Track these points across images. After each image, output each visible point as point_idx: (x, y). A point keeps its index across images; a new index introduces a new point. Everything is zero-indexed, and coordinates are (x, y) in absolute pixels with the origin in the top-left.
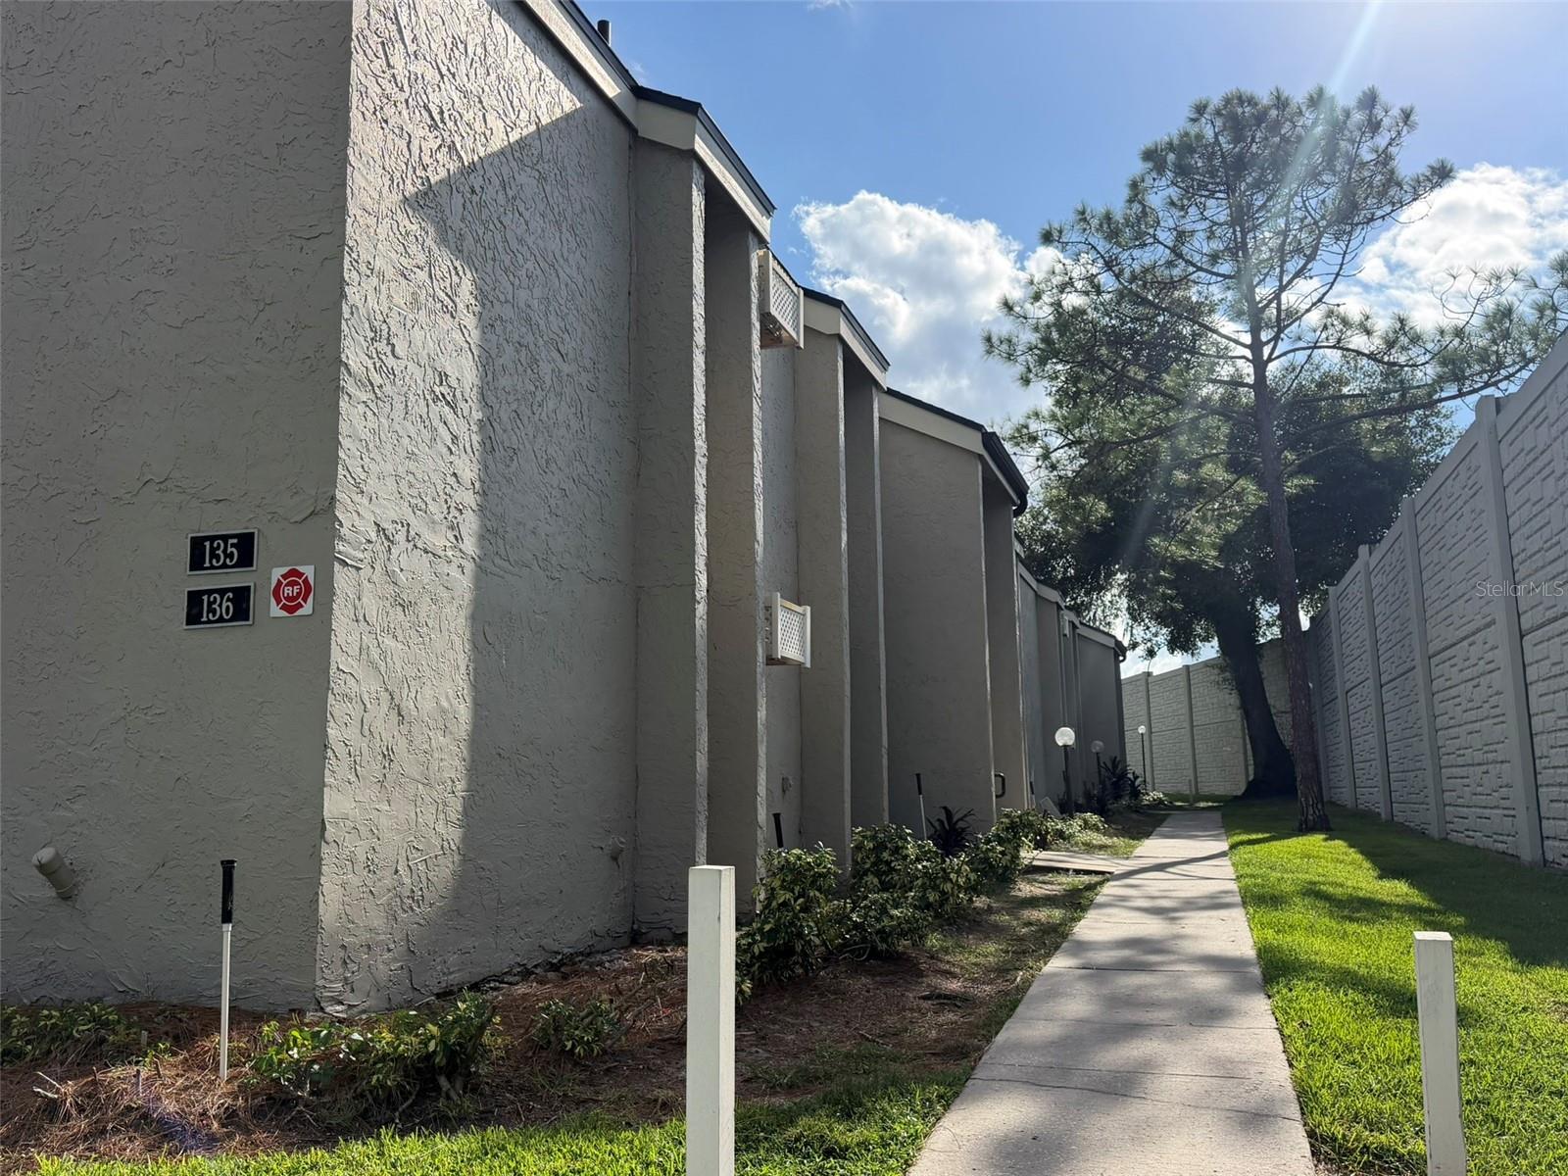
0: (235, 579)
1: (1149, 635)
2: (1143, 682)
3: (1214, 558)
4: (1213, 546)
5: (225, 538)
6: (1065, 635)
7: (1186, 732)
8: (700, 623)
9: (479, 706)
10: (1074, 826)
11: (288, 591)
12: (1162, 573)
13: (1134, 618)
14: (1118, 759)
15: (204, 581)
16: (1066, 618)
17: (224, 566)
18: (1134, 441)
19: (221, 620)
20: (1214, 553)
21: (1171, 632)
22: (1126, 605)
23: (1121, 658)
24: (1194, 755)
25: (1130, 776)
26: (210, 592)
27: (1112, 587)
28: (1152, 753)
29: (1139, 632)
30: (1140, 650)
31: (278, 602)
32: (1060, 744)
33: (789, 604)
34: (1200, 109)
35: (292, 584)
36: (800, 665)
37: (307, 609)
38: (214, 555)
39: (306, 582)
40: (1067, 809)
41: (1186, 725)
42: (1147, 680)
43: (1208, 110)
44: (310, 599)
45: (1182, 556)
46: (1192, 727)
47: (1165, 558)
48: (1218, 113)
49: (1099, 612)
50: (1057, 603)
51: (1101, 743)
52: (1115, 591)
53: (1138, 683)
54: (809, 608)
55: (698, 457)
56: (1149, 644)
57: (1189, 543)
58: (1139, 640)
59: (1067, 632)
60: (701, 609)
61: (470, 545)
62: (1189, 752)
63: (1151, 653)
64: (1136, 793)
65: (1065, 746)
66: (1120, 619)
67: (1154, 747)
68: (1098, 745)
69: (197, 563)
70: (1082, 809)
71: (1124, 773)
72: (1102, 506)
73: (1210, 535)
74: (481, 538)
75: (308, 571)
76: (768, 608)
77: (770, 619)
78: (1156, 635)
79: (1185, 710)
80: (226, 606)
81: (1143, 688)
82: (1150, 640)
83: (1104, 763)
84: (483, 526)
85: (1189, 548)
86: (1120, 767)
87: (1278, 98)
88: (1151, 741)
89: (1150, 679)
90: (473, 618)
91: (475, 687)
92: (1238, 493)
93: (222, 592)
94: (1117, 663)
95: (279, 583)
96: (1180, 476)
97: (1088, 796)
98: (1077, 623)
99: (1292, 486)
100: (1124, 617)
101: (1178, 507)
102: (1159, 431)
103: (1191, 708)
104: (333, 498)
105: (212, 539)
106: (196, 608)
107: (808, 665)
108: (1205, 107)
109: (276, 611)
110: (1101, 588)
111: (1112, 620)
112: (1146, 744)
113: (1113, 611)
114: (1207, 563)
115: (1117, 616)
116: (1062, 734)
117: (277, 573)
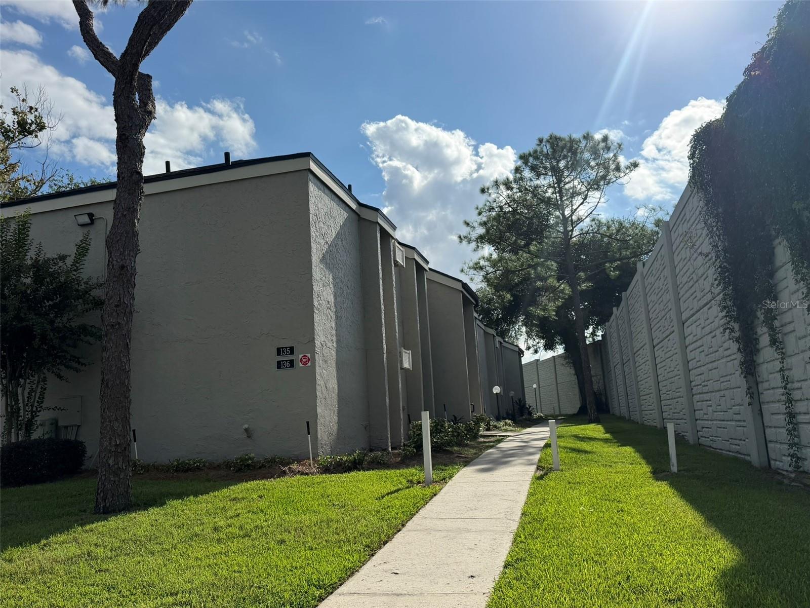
0: (290, 357)
1: (535, 343)
2: (535, 364)
3: (554, 315)
4: (554, 310)
5: (286, 348)
6: (497, 347)
7: (554, 386)
8: (385, 359)
9: (339, 386)
10: (501, 424)
11: (304, 360)
12: (534, 322)
13: (528, 336)
14: (521, 399)
15: (281, 358)
16: (497, 340)
17: (286, 354)
18: (520, 270)
19: (287, 367)
20: (554, 313)
21: (546, 341)
22: (525, 330)
23: (522, 355)
24: (558, 397)
25: (527, 406)
26: (283, 361)
27: (519, 322)
28: (540, 397)
29: (531, 342)
30: (532, 350)
31: (301, 363)
32: (495, 393)
33: (405, 351)
34: (541, 141)
35: (305, 358)
36: (409, 369)
37: (309, 364)
38: (283, 352)
39: (308, 358)
40: (498, 419)
41: (555, 383)
42: (537, 363)
43: (544, 141)
44: (310, 362)
45: (542, 315)
46: (557, 384)
47: (535, 315)
48: (548, 141)
49: (513, 333)
50: (493, 335)
51: (513, 392)
52: (520, 324)
53: (533, 365)
54: (410, 351)
55: (382, 311)
56: (535, 347)
57: (544, 310)
58: (531, 346)
59: (498, 346)
60: (385, 355)
61: (335, 345)
62: (556, 396)
63: (536, 352)
64: (530, 413)
65: (497, 394)
66: (522, 336)
67: (541, 394)
68: (512, 393)
69: (279, 354)
70: (505, 419)
71: (525, 404)
72: (508, 296)
73: (552, 306)
74: (337, 342)
75: (309, 355)
76: (400, 352)
77: (401, 356)
78: (538, 343)
79: (553, 376)
80: (288, 364)
81: (535, 367)
82: (536, 346)
83: (516, 401)
84: (337, 339)
85: (544, 311)
86: (523, 402)
87: (570, 138)
88: (540, 391)
89: (538, 363)
90: (337, 364)
91: (338, 382)
92: (562, 290)
93: (286, 361)
94: (520, 358)
95: (301, 358)
96: (539, 284)
97: (508, 414)
98: (502, 341)
99: (584, 286)
100: (524, 336)
101: (539, 296)
102: (530, 266)
103: (556, 376)
104: (314, 338)
105: (283, 348)
106: (279, 365)
107: (411, 369)
108: (542, 140)
109: (301, 365)
110: (514, 323)
111: (519, 337)
112: (537, 392)
113: (519, 333)
114: (551, 317)
115: (521, 335)
116: (496, 389)
117: (301, 356)
